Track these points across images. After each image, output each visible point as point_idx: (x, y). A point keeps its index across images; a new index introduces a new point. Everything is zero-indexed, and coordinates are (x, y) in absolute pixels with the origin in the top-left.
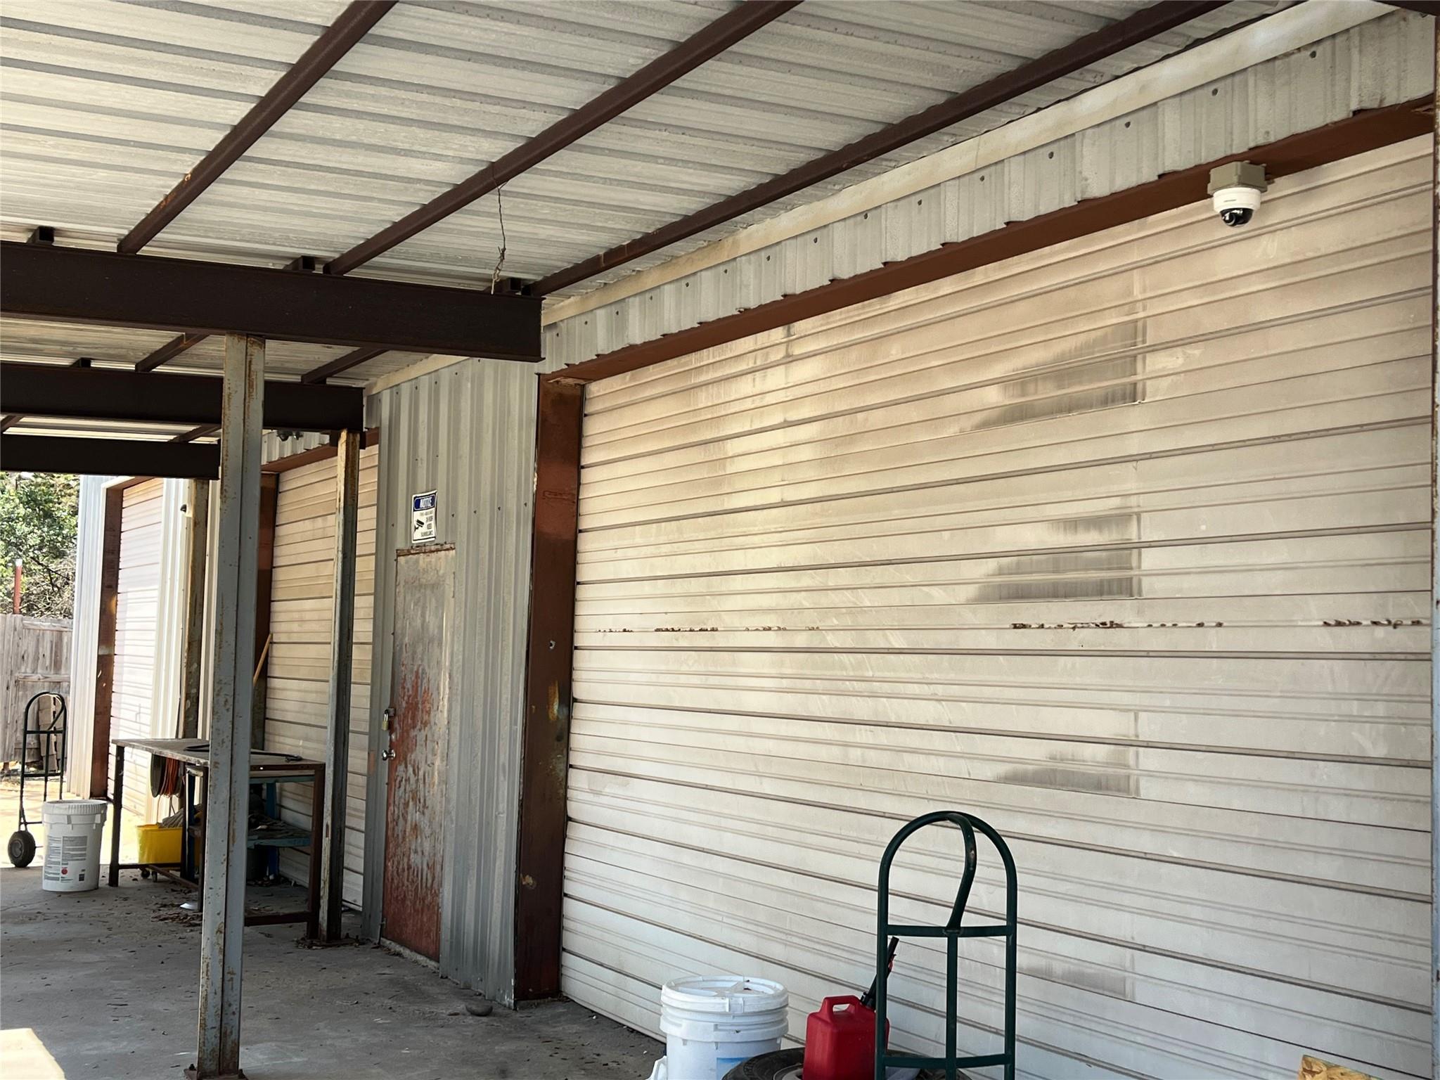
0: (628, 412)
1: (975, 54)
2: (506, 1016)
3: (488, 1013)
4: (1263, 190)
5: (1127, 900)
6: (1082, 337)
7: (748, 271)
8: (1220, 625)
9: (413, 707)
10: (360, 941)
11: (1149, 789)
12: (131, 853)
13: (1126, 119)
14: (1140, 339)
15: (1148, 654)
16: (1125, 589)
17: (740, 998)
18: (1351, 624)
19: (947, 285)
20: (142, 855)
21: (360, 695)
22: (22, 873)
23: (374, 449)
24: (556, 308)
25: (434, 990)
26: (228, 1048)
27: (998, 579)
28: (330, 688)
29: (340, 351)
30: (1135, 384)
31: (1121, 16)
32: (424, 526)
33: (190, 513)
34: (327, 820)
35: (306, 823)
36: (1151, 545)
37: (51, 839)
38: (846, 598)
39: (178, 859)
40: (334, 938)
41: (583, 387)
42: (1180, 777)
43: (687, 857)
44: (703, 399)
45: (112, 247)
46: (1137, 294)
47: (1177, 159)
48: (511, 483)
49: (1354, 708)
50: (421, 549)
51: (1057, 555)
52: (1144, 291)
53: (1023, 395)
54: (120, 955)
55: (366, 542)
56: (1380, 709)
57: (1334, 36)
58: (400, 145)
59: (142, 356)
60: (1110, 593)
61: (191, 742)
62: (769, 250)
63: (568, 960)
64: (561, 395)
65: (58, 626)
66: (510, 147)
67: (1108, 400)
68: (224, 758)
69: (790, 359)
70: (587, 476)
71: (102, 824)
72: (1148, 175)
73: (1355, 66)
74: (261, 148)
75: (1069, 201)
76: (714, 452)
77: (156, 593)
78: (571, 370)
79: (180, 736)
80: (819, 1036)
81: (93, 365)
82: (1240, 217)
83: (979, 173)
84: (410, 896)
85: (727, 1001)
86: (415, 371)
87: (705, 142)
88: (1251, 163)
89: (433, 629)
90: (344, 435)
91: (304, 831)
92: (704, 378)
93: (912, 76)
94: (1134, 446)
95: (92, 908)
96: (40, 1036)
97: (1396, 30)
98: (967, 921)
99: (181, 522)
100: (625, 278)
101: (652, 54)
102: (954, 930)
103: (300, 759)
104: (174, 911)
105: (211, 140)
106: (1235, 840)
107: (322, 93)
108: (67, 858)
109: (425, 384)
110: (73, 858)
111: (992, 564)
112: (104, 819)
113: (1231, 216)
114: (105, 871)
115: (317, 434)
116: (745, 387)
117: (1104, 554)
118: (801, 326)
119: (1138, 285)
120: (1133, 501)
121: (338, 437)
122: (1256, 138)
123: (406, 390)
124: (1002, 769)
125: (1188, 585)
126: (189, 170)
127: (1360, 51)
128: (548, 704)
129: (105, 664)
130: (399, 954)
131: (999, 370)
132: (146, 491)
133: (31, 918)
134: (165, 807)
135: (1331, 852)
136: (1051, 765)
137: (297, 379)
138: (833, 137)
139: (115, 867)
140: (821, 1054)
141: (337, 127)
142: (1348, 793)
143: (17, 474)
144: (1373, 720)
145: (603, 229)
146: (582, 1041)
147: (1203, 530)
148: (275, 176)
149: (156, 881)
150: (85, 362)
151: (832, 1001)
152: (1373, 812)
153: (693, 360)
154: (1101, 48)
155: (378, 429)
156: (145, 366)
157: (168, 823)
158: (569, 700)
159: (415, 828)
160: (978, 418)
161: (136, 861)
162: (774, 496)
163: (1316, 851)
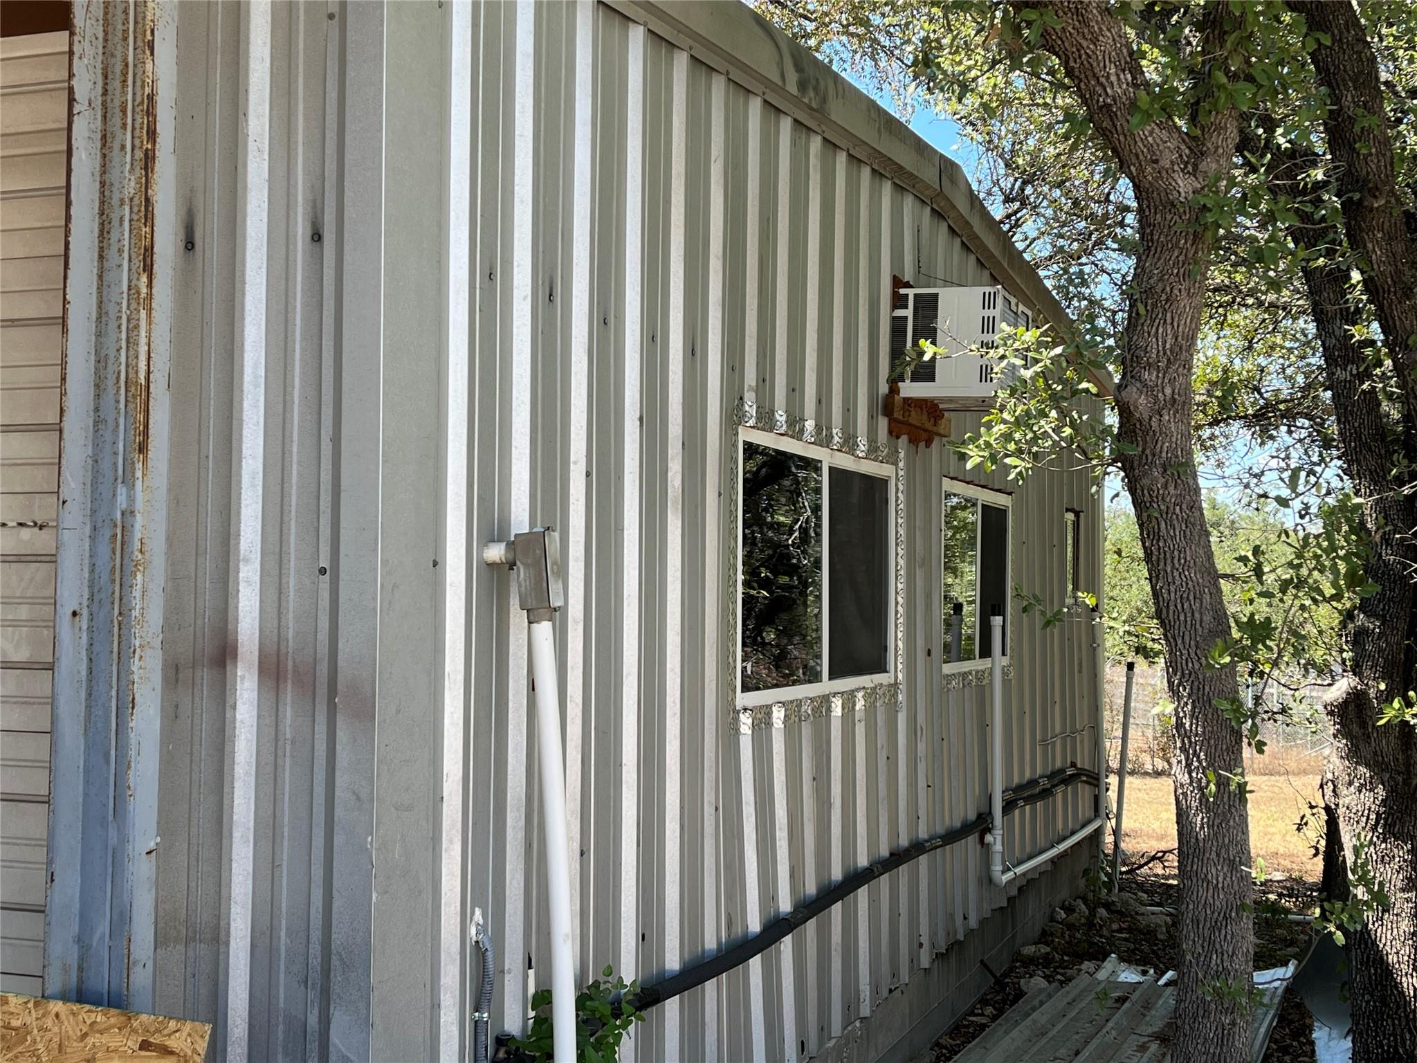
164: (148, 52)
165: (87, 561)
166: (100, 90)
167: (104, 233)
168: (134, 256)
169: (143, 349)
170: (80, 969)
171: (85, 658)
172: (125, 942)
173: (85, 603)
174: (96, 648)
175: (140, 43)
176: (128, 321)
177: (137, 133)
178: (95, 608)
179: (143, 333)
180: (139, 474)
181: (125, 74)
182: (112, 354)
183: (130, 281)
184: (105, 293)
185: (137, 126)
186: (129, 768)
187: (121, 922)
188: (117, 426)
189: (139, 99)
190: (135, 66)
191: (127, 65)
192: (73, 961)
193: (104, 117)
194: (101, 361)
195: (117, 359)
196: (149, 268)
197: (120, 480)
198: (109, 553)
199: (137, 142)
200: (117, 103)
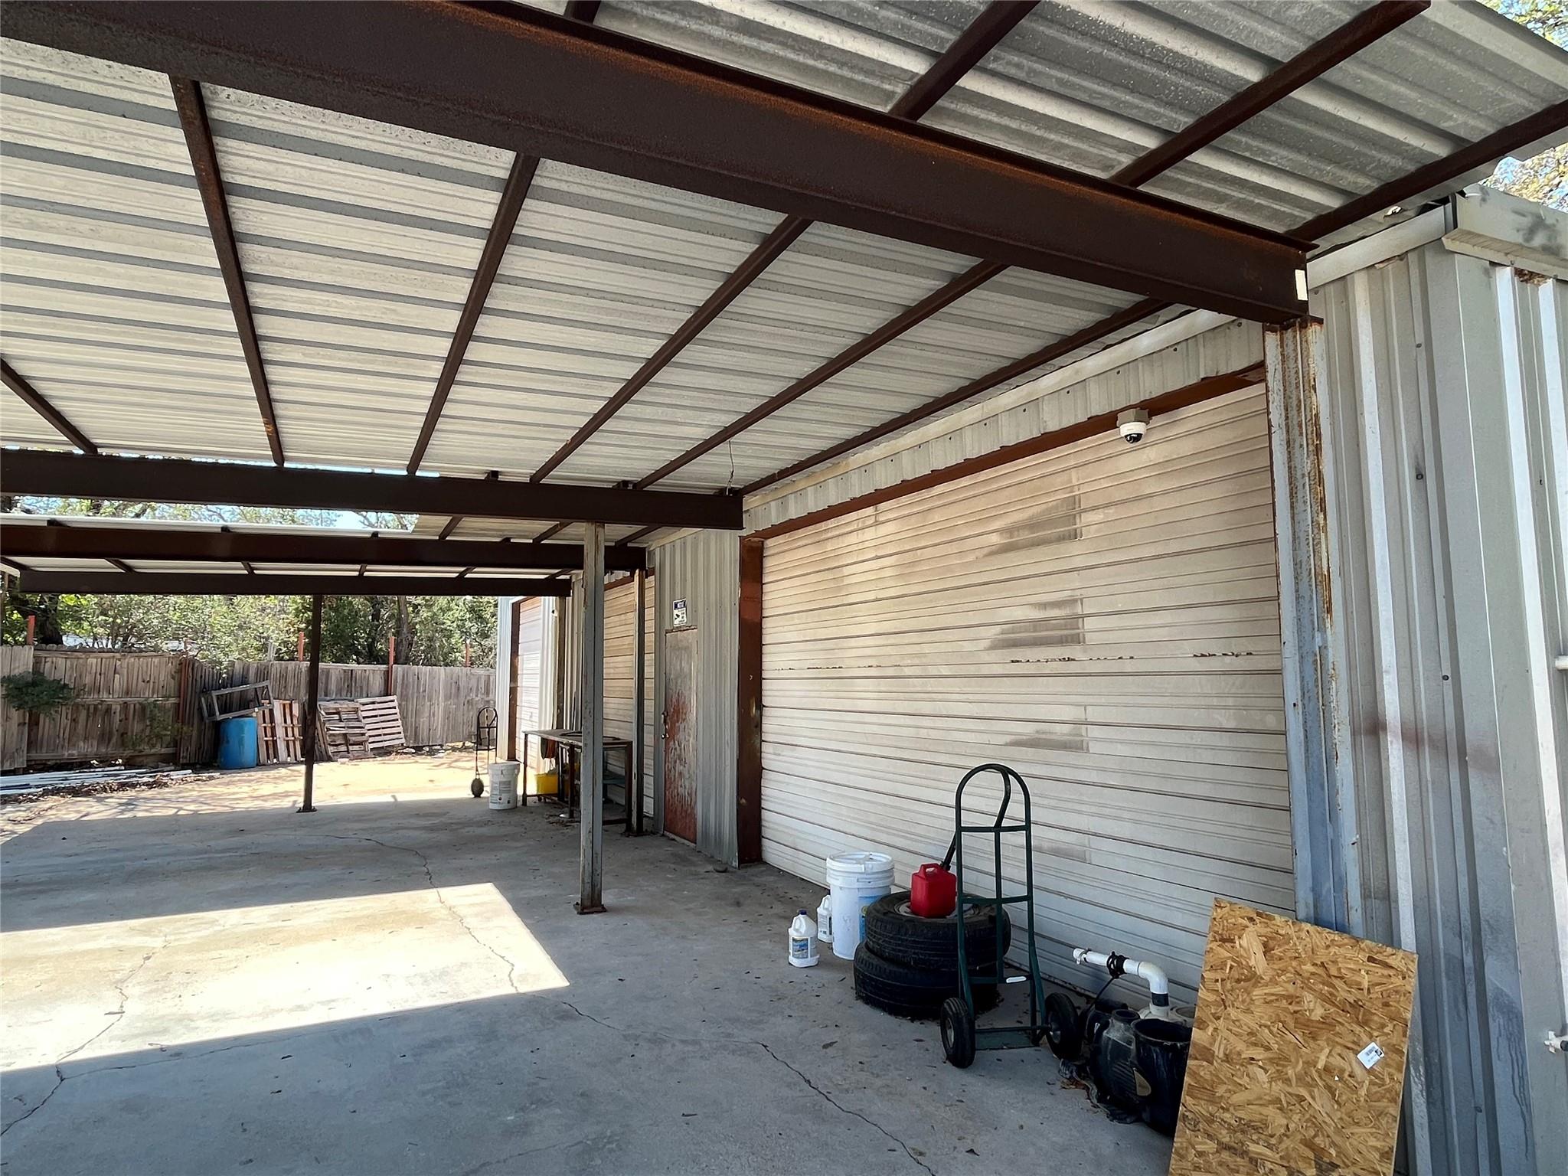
0: (786, 554)
1: (988, 357)
2: (735, 872)
3: (725, 871)
4: (1147, 423)
5: (1084, 808)
6: (1044, 506)
7: (854, 477)
8: (1132, 658)
9: (677, 712)
10: (653, 833)
11: (1094, 748)
12: (532, 789)
13: (1068, 390)
14: (1077, 506)
15: (1090, 675)
16: (1077, 640)
17: (870, 864)
18: (1210, 655)
19: (965, 481)
20: (538, 790)
21: (649, 706)
22: (478, 799)
23: (652, 578)
24: (750, 502)
25: (695, 859)
26: (596, 892)
27: (1000, 637)
28: (634, 702)
29: (636, 528)
30: (1076, 530)
31: (1070, 334)
32: (680, 617)
33: (556, 614)
34: (635, 770)
35: (622, 772)
36: (1089, 616)
37: (493, 783)
38: (916, 649)
39: (556, 792)
40: (640, 832)
41: (763, 542)
42: (1112, 741)
43: (831, 788)
44: (829, 546)
45: (528, 480)
46: (1075, 482)
47: (1098, 409)
48: (726, 593)
49: (1215, 701)
50: (679, 629)
51: (1035, 624)
52: (1078, 480)
53: (1011, 538)
54: (532, 843)
55: (649, 626)
56: (1230, 702)
57: (1187, 340)
58: (679, 420)
59: (536, 535)
60: (1067, 642)
61: (561, 731)
62: (866, 467)
63: (765, 842)
64: (752, 547)
65: (487, 673)
66: (736, 418)
67: (1061, 539)
68: (590, 742)
69: (877, 523)
70: (766, 588)
71: (517, 775)
72: (1082, 418)
73: (1202, 355)
74: (609, 425)
75: (1036, 434)
76: (837, 574)
77: (539, 655)
78: (758, 534)
79: (555, 727)
80: (919, 887)
81: (512, 541)
82: (1137, 438)
83: (983, 422)
84: (679, 809)
85: (863, 866)
86: (673, 538)
87: (840, 411)
88: (1141, 409)
89: (686, 670)
90: (637, 571)
91: (620, 775)
92: (830, 535)
93: (953, 371)
94: (1078, 562)
95: (515, 818)
96: (497, 887)
97: (1223, 335)
98: (1005, 823)
99: (552, 618)
100: (787, 484)
101: (817, 365)
102: (998, 829)
103: (619, 739)
104: (557, 818)
105: (582, 421)
106: (1147, 774)
107: (643, 394)
108: (501, 792)
109: (678, 544)
110: (504, 792)
111: (998, 628)
112: (519, 772)
113: (1131, 438)
114: (520, 799)
115: (621, 572)
116: (853, 539)
117: (1062, 621)
118: (882, 506)
119: (1075, 477)
120: (1078, 592)
121: (634, 573)
122: (1145, 395)
123: (668, 547)
124: (1008, 739)
125: (1112, 637)
126: (569, 438)
127: (1204, 346)
128: (751, 709)
129: (513, 692)
130: (674, 840)
131: (998, 524)
132: (533, 603)
133: (486, 823)
134: (548, 765)
135: (1204, 780)
136: (1037, 736)
137: (613, 544)
138: (907, 405)
139: (525, 796)
140: (920, 895)
141: (648, 412)
142: (1213, 748)
143: (464, 597)
144: (1226, 707)
145: (778, 459)
146: (776, 886)
147: (1120, 607)
148: (614, 439)
149: (545, 802)
150: (508, 539)
151: (925, 867)
152: (1229, 758)
153: (823, 526)
154: (1058, 352)
155: (654, 568)
156: (537, 540)
157: (551, 773)
158: (760, 707)
159: (680, 773)
160: (986, 551)
161: (535, 793)
162: (871, 596)
163: (1197, 780)
164: (1312, 391)
165: (1298, 676)
166: (1283, 418)
167: (1293, 494)
168: (1313, 505)
169: (1324, 555)
170: (1315, 906)
171: (1302, 729)
172: (1345, 895)
173: (1300, 699)
174: (1309, 724)
175: (1307, 387)
176: (1313, 540)
177: (1309, 436)
178: (1306, 702)
179: (1324, 546)
180: (1328, 625)
181: (1299, 406)
182: (1305, 559)
183: (1312, 518)
184: (1297, 527)
185: (1309, 432)
186: (1338, 793)
187: (1340, 883)
188: (1312, 598)
189: (1309, 418)
190: (1305, 401)
191: (1300, 401)
192: (1311, 901)
193: (1288, 432)
194: (1297, 564)
195: (1308, 562)
196: (1323, 510)
197: (1316, 629)
198: (1312, 670)
199: (1310, 441)
200: (1295, 422)
